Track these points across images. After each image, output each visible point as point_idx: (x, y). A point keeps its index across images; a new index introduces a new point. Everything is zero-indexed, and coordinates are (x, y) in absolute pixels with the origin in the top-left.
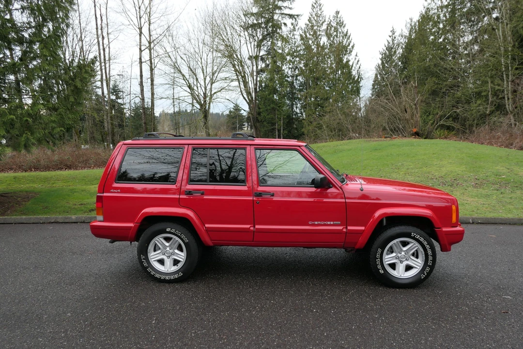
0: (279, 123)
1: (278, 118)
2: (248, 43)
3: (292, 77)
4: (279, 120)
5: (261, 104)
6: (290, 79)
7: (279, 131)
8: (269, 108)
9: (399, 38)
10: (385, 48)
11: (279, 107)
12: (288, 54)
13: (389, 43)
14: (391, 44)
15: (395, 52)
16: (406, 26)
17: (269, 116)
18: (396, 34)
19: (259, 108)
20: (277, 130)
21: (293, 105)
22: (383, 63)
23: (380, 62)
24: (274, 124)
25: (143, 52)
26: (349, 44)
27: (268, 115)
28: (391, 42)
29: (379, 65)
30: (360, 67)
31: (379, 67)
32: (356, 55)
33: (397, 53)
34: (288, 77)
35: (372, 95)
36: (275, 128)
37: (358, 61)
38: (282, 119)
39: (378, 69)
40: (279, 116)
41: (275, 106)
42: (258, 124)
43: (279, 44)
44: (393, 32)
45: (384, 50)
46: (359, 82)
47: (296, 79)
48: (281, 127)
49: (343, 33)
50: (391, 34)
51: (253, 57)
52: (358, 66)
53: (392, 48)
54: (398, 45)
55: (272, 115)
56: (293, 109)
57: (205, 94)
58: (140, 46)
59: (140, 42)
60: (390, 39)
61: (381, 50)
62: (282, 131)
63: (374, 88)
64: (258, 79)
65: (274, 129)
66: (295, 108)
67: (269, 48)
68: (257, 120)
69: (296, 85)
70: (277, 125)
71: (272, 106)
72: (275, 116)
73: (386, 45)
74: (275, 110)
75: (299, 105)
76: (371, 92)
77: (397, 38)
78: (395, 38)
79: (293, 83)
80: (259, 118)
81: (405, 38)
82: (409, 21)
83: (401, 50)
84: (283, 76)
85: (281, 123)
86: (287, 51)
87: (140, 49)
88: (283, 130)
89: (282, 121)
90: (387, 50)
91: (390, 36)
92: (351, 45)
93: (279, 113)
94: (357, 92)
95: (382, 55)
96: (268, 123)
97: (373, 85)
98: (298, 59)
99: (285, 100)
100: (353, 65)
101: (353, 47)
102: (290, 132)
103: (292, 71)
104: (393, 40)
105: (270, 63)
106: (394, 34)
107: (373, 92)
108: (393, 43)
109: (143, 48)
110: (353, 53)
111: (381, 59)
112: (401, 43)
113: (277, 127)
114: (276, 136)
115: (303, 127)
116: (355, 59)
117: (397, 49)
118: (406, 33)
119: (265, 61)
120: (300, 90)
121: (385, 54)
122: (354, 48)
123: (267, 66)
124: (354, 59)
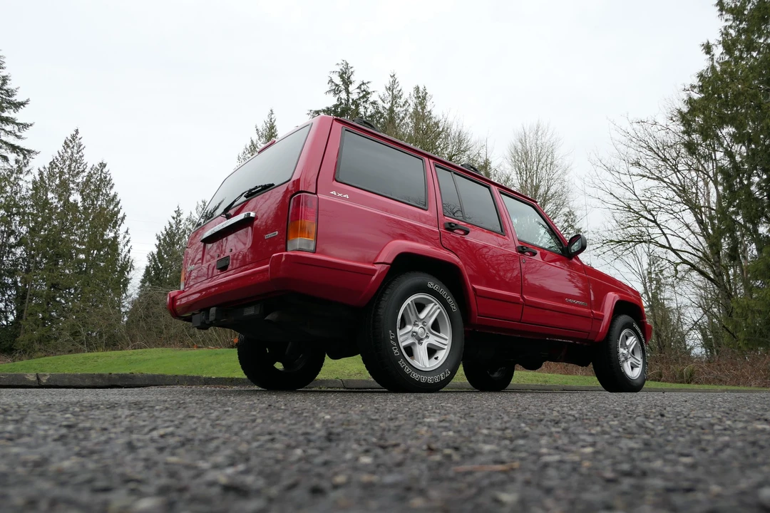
10: (165, 233)
13: (171, 227)
14: (174, 229)
15: (180, 239)
16: (197, 208)
18: (181, 217)
22: (159, 253)
23: (155, 250)
28: (174, 226)
29: (153, 254)
30: (129, 251)
31: (154, 258)
32: (127, 232)
37: (128, 241)
39: (152, 260)
44: (178, 213)
45: (163, 235)
46: (128, 272)
49: (108, 196)
50: (175, 215)
52: (127, 248)
53: (175, 235)
54: (184, 232)
60: (173, 222)
61: (159, 234)
63: (142, 285)
73: (167, 228)
76: (138, 291)
77: (183, 221)
78: (180, 221)
81: (193, 224)
82: (202, 204)
90: (167, 235)
91: (174, 218)
92: (120, 216)
94: (124, 285)
95: (160, 241)
97: (143, 282)
101: (123, 218)
104: (177, 224)
106: (178, 216)
107: (141, 291)
108: (178, 229)
110: (123, 228)
111: (158, 247)
112: (189, 229)
116: (124, 237)
117: (183, 237)
118: (196, 218)
121: (164, 240)
122: (124, 221)
124: (122, 237)
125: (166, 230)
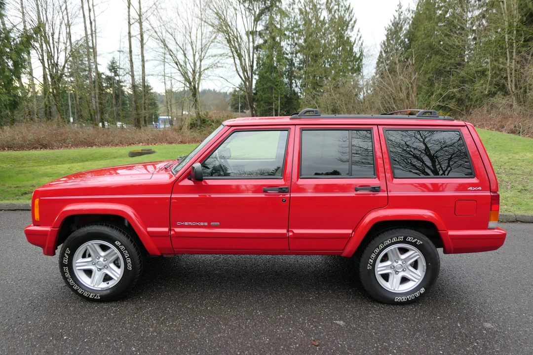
0: (276, 103)
1: (275, 97)
2: (244, 17)
3: (292, 53)
4: (277, 100)
6: (289, 56)
7: (276, 111)
8: (265, 86)
9: (406, 13)
10: (391, 24)
11: (276, 85)
12: (287, 29)
13: (395, 18)
14: (397, 19)
15: (401, 28)
17: (266, 96)
18: (403, 8)
20: (274, 111)
21: (291, 83)
22: (388, 39)
23: (385, 38)
24: (271, 104)
25: (132, 26)
26: (351, 20)
27: (265, 93)
28: (397, 17)
29: (384, 42)
30: (362, 44)
31: (384, 44)
32: (359, 31)
33: (403, 29)
34: (287, 54)
35: (376, 74)
37: (360, 38)
38: (279, 98)
39: (383, 46)
40: (276, 96)
41: (272, 85)
43: (278, 18)
44: (400, 6)
45: (390, 26)
46: (361, 60)
47: (296, 57)
48: (278, 107)
49: (345, 6)
50: (397, 10)
51: (249, 32)
52: (360, 42)
53: (399, 24)
54: (405, 20)
55: (269, 95)
56: (292, 87)
57: (194, 71)
58: (129, 19)
59: (129, 15)
60: (396, 15)
61: (387, 26)
62: (279, 111)
63: (378, 66)
64: (255, 56)
65: (271, 109)
67: (267, 22)
69: (296, 62)
70: (274, 105)
71: (269, 84)
72: (272, 95)
73: (392, 20)
74: (272, 89)
75: (298, 84)
76: (375, 70)
77: (403, 13)
78: (402, 12)
79: (292, 60)
80: (256, 97)
81: (412, 12)
83: (408, 26)
84: (281, 53)
85: (278, 103)
86: (285, 25)
87: (129, 22)
88: (281, 110)
90: (393, 25)
91: (397, 11)
92: (354, 20)
93: (276, 92)
94: (358, 70)
95: (388, 31)
96: (265, 103)
97: (378, 64)
98: (297, 35)
99: (284, 78)
100: (355, 41)
101: (355, 22)
103: (291, 48)
104: (400, 15)
105: (269, 39)
106: (400, 8)
107: (377, 70)
108: (400, 19)
109: (132, 21)
110: (356, 29)
111: (387, 36)
112: (408, 18)
113: (274, 107)
115: (299, 107)
116: (358, 35)
117: (404, 25)
118: (414, 7)
119: (264, 37)
120: (300, 69)
121: (390, 30)
122: (357, 23)
123: (266, 42)
124: (356, 35)
125: (391, 21)
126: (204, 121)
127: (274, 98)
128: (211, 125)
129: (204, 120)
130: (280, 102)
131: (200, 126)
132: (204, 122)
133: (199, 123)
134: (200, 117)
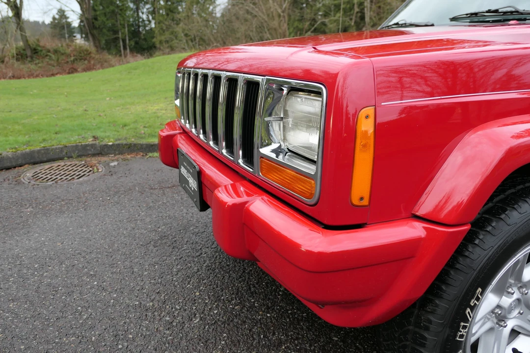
0: (122, 31)
1: (121, 24)
4: (123, 28)
5: (96, 6)
7: (124, 41)
8: (107, 10)
11: (121, 10)
17: (109, 22)
19: (95, 10)
20: (121, 40)
21: (138, 9)
24: (116, 32)
27: (107, 20)
36: (119, 38)
38: (126, 25)
40: (122, 22)
41: (115, 9)
42: (95, 32)
48: (125, 36)
55: (113, 21)
56: (138, 15)
62: (127, 41)
65: (117, 39)
66: (140, 14)
68: (94, 27)
70: (120, 33)
71: (112, 8)
72: (117, 21)
74: (116, 15)
75: (145, 10)
80: (97, 24)
85: (125, 31)
88: (129, 40)
89: (126, 29)
93: (121, 18)
96: (109, 31)
99: (128, 2)
102: (137, 43)
113: (120, 35)
114: (120, 47)
115: (153, 37)
126: (35, 51)
127: (119, 26)
128: (47, 56)
129: (35, 49)
130: (128, 30)
131: (32, 58)
132: (37, 52)
133: (29, 53)
134: (29, 45)
